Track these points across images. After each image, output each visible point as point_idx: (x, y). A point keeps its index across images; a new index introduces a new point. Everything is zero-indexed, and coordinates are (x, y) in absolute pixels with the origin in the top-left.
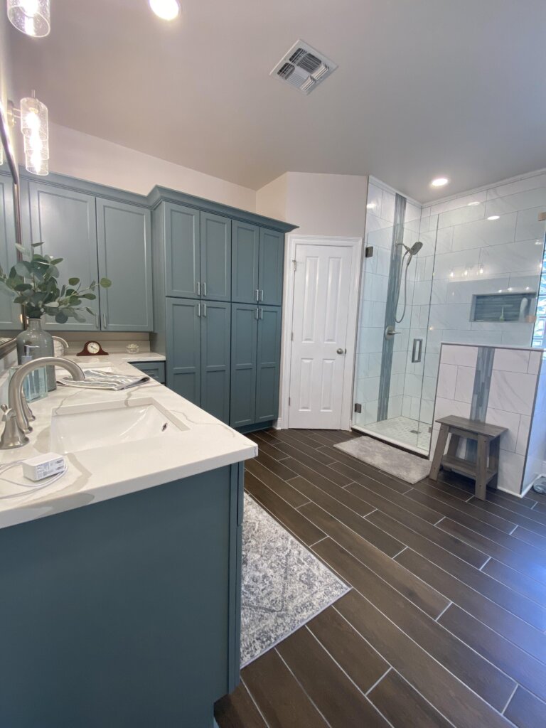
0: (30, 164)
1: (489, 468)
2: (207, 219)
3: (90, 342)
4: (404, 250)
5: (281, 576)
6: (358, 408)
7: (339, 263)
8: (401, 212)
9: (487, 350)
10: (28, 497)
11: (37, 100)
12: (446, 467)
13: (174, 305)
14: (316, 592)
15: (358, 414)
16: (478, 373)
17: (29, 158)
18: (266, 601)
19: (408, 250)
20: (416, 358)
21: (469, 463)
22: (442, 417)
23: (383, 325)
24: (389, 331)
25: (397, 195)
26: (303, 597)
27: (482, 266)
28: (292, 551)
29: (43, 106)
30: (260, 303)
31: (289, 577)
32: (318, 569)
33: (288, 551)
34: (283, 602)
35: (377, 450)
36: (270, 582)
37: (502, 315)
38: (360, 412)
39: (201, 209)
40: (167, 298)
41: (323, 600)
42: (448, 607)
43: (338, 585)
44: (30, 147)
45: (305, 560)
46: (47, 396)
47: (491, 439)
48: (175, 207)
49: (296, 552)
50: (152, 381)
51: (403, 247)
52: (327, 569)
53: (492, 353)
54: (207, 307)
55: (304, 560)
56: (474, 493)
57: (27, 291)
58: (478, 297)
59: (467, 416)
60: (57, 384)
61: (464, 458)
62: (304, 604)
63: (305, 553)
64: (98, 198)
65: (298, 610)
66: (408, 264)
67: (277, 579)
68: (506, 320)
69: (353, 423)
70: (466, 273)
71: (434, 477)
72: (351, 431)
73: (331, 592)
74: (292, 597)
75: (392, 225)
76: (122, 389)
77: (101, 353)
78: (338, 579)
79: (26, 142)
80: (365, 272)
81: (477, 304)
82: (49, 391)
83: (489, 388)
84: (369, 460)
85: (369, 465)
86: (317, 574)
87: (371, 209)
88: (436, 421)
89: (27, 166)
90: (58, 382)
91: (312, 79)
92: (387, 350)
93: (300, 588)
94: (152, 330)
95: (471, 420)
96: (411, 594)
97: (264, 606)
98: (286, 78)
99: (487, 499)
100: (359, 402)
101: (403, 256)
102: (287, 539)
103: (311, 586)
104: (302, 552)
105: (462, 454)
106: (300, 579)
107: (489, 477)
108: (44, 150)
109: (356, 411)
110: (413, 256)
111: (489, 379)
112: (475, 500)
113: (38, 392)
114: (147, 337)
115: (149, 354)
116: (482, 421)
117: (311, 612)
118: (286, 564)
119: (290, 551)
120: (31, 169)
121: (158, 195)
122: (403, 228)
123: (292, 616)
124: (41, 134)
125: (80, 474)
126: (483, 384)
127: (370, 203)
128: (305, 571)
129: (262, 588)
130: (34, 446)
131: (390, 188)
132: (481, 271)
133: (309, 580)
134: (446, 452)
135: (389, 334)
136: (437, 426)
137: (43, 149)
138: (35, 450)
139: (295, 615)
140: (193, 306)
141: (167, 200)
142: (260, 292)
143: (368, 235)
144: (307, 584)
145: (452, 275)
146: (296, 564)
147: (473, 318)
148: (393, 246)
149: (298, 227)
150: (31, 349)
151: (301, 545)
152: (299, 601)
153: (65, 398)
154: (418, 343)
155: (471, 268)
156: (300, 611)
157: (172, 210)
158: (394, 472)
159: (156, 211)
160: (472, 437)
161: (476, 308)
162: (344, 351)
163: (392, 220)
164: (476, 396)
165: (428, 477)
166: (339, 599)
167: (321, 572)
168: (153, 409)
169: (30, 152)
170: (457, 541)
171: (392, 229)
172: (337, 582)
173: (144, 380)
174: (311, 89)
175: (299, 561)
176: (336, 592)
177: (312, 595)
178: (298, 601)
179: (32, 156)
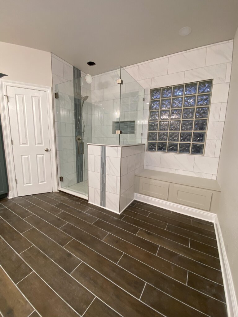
6: (61, 179)
8: (78, 77)
9: (103, 147)
15: (62, 182)
16: (101, 158)
23: (74, 135)
25: (74, 67)
53: (105, 149)
58: (115, 123)
69: (60, 187)
72: (58, 191)
81: (115, 126)
83: (105, 165)
100: (62, 176)
111: (105, 161)
122: (80, 86)
135: (79, 140)
147: (114, 132)
148: (75, 95)
162: (49, 149)
164: (102, 169)
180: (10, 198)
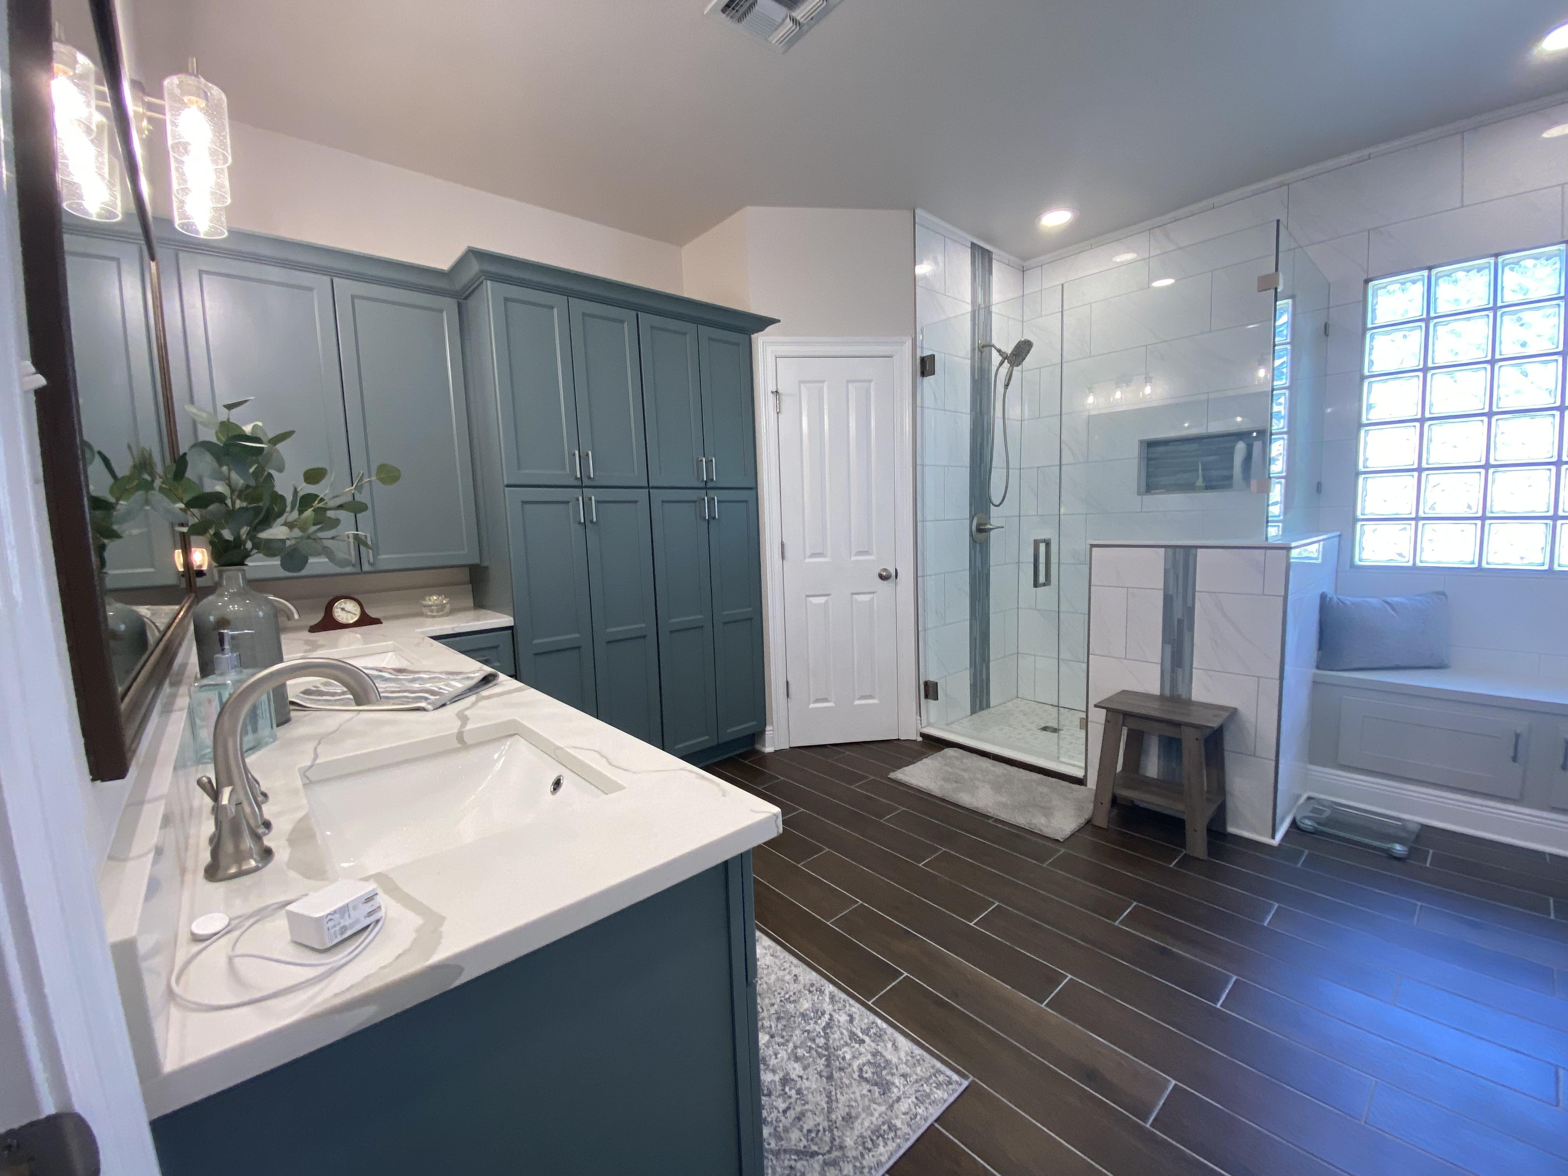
0: (184, 216)
1: (1208, 792)
2: (584, 314)
3: (337, 599)
4: (996, 358)
5: (820, 1074)
6: (930, 690)
7: (868, 391)
8: (983, 282)
9: (1180, 553)
10: (322, 990)
11: (202, 80)
12: (1125, 798)
13: (524, 502)
14: (899, 1099)
15: (931, 702)
16: (1168, 600)
17: (182, 202)
18: (795, 1135)
19: (1005, 357)
20: (1042, 579)
21: (1166, 785)
22: (1106, 696)
23: (967, 514)
24: (978, 525)
25: (973, 246)
26: (872, 1115)
27: (1148, 380)
28: (836, 1016)
29: (216, 92)
30: (710, 485)
31: (836, 1075)
32: (896, 1047)
33: (827, 1016)
34: (831, 1131)
35: (979, 776)
36: (799, 1092)
37: (1201, 479)
38: (936, 698)
39: (568, 294)
40: (507, 489)
41: (916, 1115)
42: (1168, 1092)
43: (941, 1078)
44: (185, 181)
45: (866, 1032)
46: (275, 739)
47: (1207, 732)
48: (514, 291)
49: (843, 1018)
50: (505, 682)
51: (993, 350)
52: (915, 1047)
53: (1191, 558)
54: (597, 502)
55: (863, 1032)
56: (1183, 845)
57: (213, 507)
58: (1151, 444)
59: (1154, 688)
60: (292, 707)
61: (1155, 776)
62: (878, 1129)
63: (863, 1017)
64: (336, 280)
65: (867, 1144)
66: (1007, 386)
67: (812, 1083)
68: (1209, 487)
69: (924, 723)
70: (1118, 395)
71: (1102, 821)
72: (920, 739)
73: (928, 1096)
74: (849, 1119)
75: (969, 308)
76: (444, 705)
77: (365, 620)
78: (938, 1065)
79: (177, 169)
80: (922, 407)
81: (1149, 459)
82: (278, 725)
83: (1191, 629)
84: (966, 799)
85: (968, 809)
86: (895, 1060)
87: (925, 277)
88: (1096, 706)
89: (177, 223)
90: (293, 703)
91: (794, 20)
92: (978, 564)
93: (863, 1096)
94: (476, 561)
95: (1162, 698)
96: (1091, 1076)
97: (792, 1145)
98: (740, 20)
99: (1210, 855)
100: (932, 678)
101: (994, 369)
102: (822, 992)
103: (885, 1087)
104: (857, 1016)
105: (1152, 767)
106: (861, 1076)
107: (1211, 809)
108: (220, 186)
109: (926, 697)
110: (1015, 368)
111: (1190, 611)
112: (1188, 861)
113: (255, 730)
114: (465, 575)
115: (471, 614)
116: (1184, 696)
117: (894, 1145)
118: (827, 1047)
119: (831, 1018)
120: (188, 226)
121: (475, 267)
122: (989, 313)
123: (855, 1158)
124: (213, 153)
125: (419, 921)
126: (1180, 622)
127: (921, 263)
128: (869, 1057)
129: (782, 1106)
130: (291, 865)
131: (959, 232)
132: (1148, 390)
133: (880, 1076)
134: (1119, 768)
135: (980, 530)
136: (1098, 717)
137: (217, 184)
138: (293, 874)
139: (862, 1155)
140: (568, 502)
141: (496, 278)
142: (709, 462)
143: (922, 330)
144: (876, 1084)
145: (1091, 400)
146: (846, 1044)
147: (1143, 488)
148: (973, 350)
149: (779, 321)
150: (233, 637)
151: (852, 1002)
152: (867, 1124)
153: (321, 739)
154: (1042, 548)
155: (1128, 382)
156: (869, 1145)
157: (506, 299)
158: (1020, 820)
159: (472, 302)
160: (1170, 732)
161: (1148, 466)
162: (894, 574)
163: (968, 299)
164: (1168, 648)
165: (1089, 822)
166: (947, 1109)
167: (902, 1055)
168: (521, 745)
169: (185, 191)
170: (1164, 951)
171: (968, 317)
172: (939, 1071)
173: (487, 680)
174: (791, 41)
175: (852, 1035)
176: (939, 1094)
177: (891, 1107)
178: (864, 1125)
179: (188, 199)
180: (769, 749)
